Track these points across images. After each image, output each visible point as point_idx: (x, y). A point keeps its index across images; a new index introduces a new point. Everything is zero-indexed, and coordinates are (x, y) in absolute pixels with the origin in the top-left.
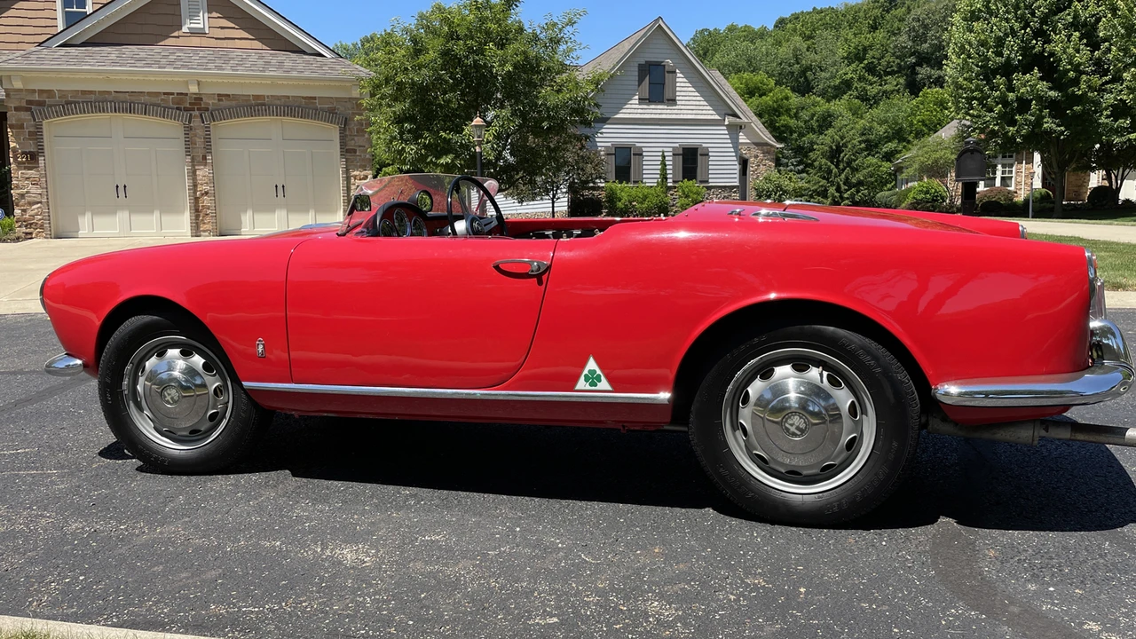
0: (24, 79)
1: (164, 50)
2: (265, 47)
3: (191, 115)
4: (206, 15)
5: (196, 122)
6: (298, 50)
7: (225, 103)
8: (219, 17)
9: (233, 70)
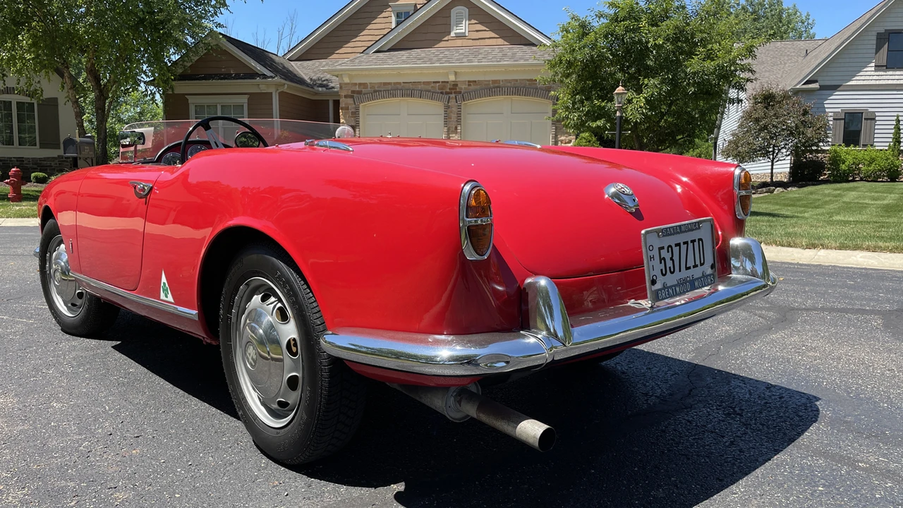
0: (350, 77)
1: (438, 50)
2: (506, 43)
3: (449, 97)
4: (467, 22)
5: (453, 102)
6: (529, 43)
7: (473, 87)
8: (476, 23)
9: (479, 62)
